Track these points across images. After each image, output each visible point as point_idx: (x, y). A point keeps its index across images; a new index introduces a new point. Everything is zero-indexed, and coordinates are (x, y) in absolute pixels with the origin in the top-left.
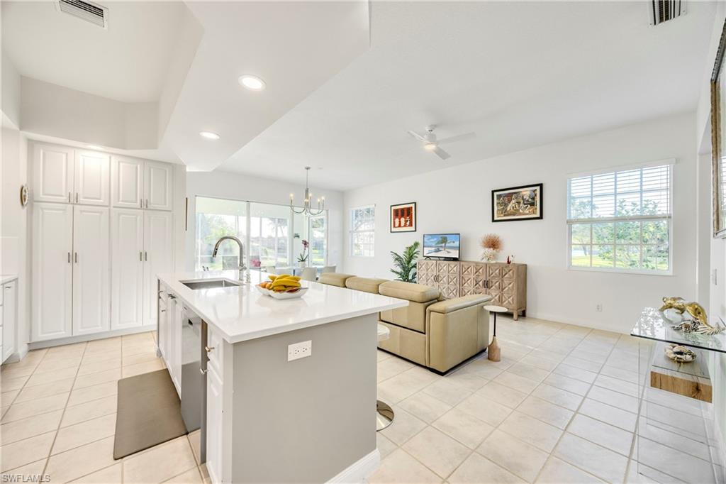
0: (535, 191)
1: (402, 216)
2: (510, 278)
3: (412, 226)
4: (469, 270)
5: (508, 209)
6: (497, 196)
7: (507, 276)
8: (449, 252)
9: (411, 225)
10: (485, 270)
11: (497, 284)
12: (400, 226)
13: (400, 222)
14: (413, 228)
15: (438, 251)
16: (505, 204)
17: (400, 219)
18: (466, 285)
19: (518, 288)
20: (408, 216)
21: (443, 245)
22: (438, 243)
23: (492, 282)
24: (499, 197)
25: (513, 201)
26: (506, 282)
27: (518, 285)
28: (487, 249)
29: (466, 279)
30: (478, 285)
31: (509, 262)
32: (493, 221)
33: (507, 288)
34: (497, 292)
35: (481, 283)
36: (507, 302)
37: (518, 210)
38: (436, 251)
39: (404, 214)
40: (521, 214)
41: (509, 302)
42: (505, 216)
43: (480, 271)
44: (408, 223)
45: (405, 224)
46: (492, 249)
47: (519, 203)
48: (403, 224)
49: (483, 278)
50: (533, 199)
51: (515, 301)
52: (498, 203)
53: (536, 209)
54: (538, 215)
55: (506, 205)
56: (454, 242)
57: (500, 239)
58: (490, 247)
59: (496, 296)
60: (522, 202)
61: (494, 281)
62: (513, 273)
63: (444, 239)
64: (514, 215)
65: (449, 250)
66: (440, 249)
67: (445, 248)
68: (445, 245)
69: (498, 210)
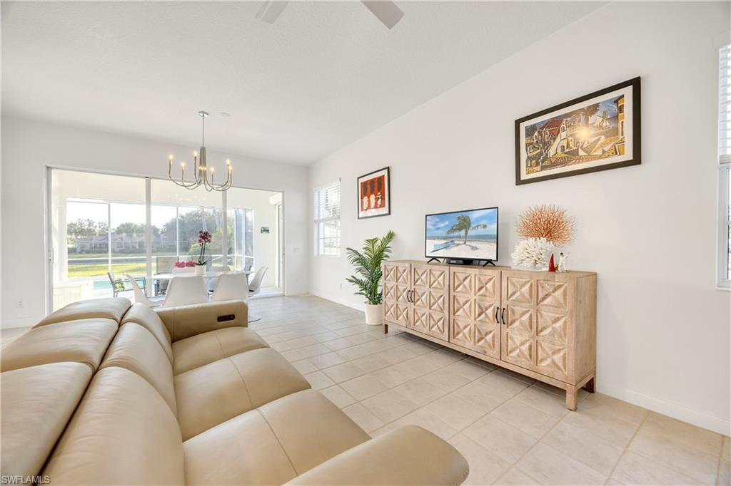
0: (618, 99)
1: (372, 192)
2: (558, 306)
3: (384, 206)
5: (551, 154)
6: (527, 129)
8: (473, 247)
9: (382, 205)
10: (497, 285)
11: (526, 317)
12: (369, 207)
13: (369, 201)
14: (385, 210)
16: (544, 144)
17: (369, 198)
18: (460, 312)
19: (578, 332)
20: (379, 191)
21: (462, 233)
22: (453, 230)
23: (513, 312)
24: (530, 131)
25: (563, 135)
26: (547, 315)
27: (577, 326)
28: (531, 240)
29: (462, 301)
30: (483, 315)
32: (519, 182)
33: (549, 330)
34: (526, 336)
35: (490, 312)
36: (549, 361)
37: (575, 152)
38: (446, 246)
39: (375, 188)
40: (580, 159)
41: (554, 362)
42: (543, 168)
43: (489, 285)
44: (379, 202)
45: (376, 204)
46: (543, 239)
48: (373, 204)
49: (493, 301)
51: (570, 365)
52: (527, 145)
53: (622, 142)
54: (628, 155)
55: (546, 145)
56: (485, 226)
57: (567, 215)
58: (539, 235)
59: (523, 344)
61: (518, 310)
62: (565, 294)
63: (462, 222)
64: (564, 162)
65: (473, 244)
66: (456, 242)
67: (466, 238)
68: (466, 233)
69: (530, 159)
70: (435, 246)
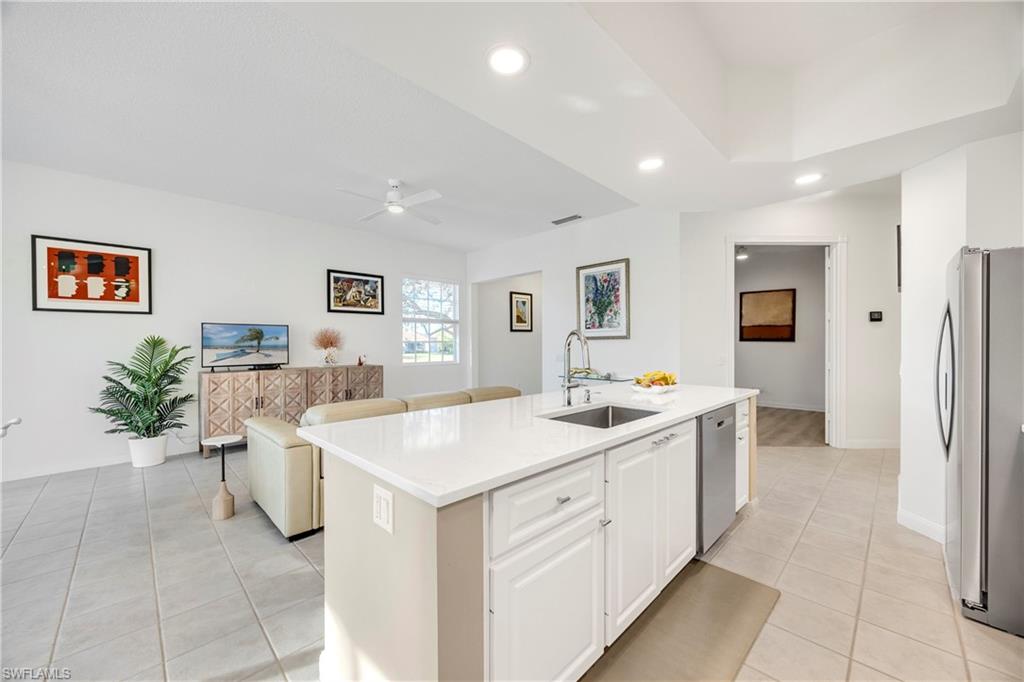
0: (376, 282)
1: (94, 271)
2: (376, 382)
3: (134, 299)
4: (323, 379)
5: (348, 298)
6: (334, 278)
7: (373, 379)
8: (266, 355)
9: (132, 296)
10: (345, 376)
12: (82, 295)
13: (82, 285)
14: (143, 305)
15: (243, 353)
17: (79, 279)
21: (255, 343)
22: (242, 340)
24: (337, 280)
25: (354, 289)
26: (372, 387)
29: (318, 393)
31: (360, 364)
35: (340, 395)
37: (359, 301)
38: (235, 355)
43: (340, 378)
44: (118, 292)
45: (108, 292)
46: (328, 349)
47: (360, 292)
48: (96, 293)
49: (343, 387)
50: (375, 291)
52: (335, 288)
53: (377, 302)
54: (379, 310)
56: (276, 338)
58: (325, 346)
60: (363, 292)
61: (358, 388)
62: (380, 375)
65: (267, 352)
66: (247, 351)
67: (259, 348)
68: (259, 343)
69: (336, 297)
70: (218, 355)
